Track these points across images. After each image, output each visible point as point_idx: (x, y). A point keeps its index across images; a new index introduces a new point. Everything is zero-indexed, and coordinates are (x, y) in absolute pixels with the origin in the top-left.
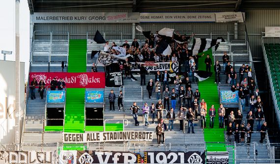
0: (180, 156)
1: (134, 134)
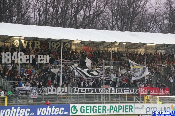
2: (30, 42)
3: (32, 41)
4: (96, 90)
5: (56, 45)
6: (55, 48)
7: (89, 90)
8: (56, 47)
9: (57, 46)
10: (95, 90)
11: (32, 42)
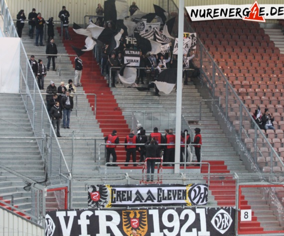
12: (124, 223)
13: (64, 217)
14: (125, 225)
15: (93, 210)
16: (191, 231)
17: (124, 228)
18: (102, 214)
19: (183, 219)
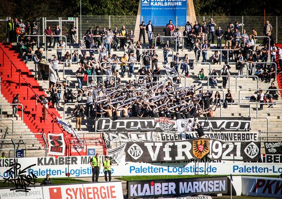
0: (236, 146)
1: (236, 136)
2: (167, 146)
3: (171, 144)
4: (146, 124)
5: (223, 148)
6: (220, 154)
7: (132, 124)
8: (223, 152)
9: (224, 150)
10: (144, 122)
11: (170, 147)
12: (194, 149)
13: (152, 146)
14: (194, 150)
15: (174, 142)
16: (230, 156)
17: (194, 152)
18: (179, 145)
19: (225, 147)
